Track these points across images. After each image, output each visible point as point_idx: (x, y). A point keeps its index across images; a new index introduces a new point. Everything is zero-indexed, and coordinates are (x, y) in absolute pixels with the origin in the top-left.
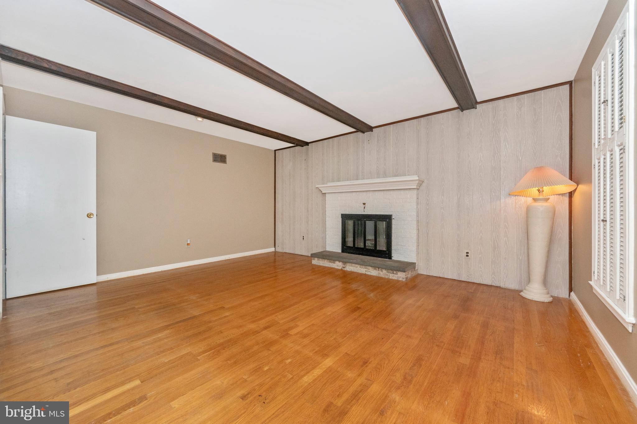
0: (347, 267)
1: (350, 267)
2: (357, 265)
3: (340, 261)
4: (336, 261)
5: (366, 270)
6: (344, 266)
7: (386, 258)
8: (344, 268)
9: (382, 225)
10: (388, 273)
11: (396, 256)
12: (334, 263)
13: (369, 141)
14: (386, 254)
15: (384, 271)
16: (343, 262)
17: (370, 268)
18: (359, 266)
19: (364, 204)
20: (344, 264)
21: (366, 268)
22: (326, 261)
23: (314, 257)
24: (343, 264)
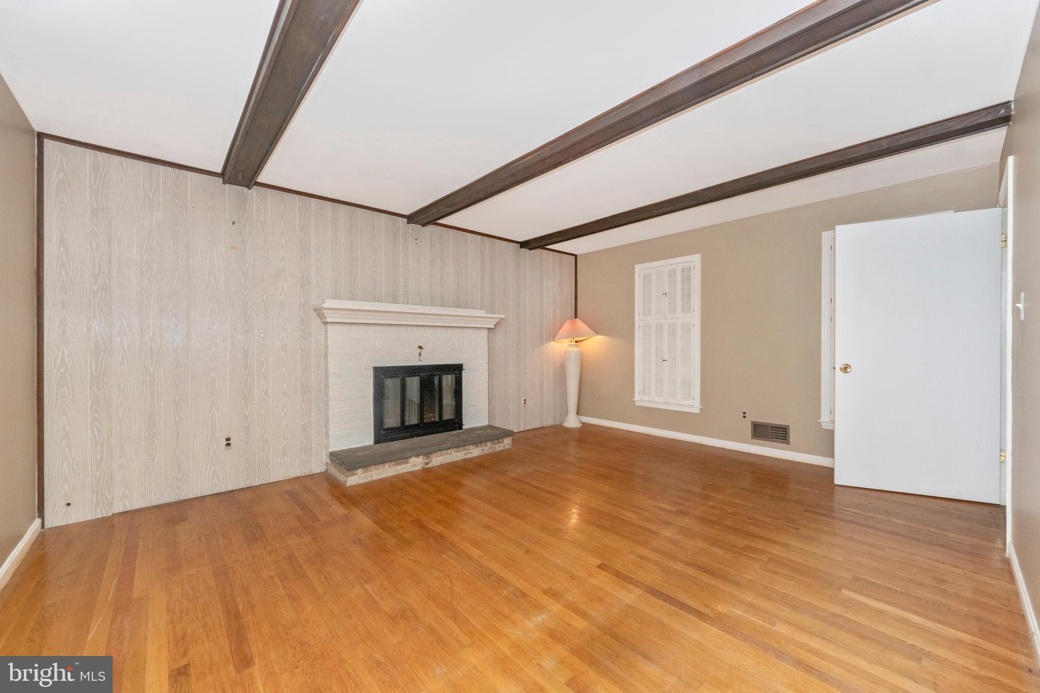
0: (433, 460)
1: (438, 459)
2: (450, 451)
3: (418, 456)
4: (411, 457)
5: (465, 452)
6: (427, 461)
7: (455, 429)
8: (427, 464)
9: (448, 380)
10: (494, 444)
11: (467, 424)
12: (406, 463)
13: (416, 240)
14: (456, 423)
15: (489, 444)
16: (423, 454)
17: (471, 447)
18: (453, 451)
19: (420, 347)
20: (427, 458)
21: (464, 450)
22: (387, 465)
23: (354, 469)
24: (425, 457)
